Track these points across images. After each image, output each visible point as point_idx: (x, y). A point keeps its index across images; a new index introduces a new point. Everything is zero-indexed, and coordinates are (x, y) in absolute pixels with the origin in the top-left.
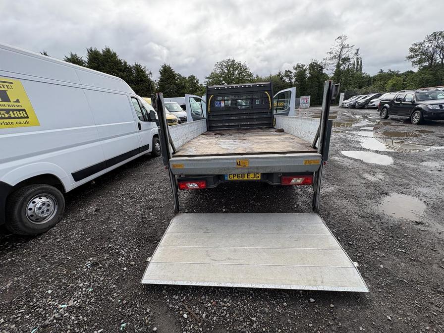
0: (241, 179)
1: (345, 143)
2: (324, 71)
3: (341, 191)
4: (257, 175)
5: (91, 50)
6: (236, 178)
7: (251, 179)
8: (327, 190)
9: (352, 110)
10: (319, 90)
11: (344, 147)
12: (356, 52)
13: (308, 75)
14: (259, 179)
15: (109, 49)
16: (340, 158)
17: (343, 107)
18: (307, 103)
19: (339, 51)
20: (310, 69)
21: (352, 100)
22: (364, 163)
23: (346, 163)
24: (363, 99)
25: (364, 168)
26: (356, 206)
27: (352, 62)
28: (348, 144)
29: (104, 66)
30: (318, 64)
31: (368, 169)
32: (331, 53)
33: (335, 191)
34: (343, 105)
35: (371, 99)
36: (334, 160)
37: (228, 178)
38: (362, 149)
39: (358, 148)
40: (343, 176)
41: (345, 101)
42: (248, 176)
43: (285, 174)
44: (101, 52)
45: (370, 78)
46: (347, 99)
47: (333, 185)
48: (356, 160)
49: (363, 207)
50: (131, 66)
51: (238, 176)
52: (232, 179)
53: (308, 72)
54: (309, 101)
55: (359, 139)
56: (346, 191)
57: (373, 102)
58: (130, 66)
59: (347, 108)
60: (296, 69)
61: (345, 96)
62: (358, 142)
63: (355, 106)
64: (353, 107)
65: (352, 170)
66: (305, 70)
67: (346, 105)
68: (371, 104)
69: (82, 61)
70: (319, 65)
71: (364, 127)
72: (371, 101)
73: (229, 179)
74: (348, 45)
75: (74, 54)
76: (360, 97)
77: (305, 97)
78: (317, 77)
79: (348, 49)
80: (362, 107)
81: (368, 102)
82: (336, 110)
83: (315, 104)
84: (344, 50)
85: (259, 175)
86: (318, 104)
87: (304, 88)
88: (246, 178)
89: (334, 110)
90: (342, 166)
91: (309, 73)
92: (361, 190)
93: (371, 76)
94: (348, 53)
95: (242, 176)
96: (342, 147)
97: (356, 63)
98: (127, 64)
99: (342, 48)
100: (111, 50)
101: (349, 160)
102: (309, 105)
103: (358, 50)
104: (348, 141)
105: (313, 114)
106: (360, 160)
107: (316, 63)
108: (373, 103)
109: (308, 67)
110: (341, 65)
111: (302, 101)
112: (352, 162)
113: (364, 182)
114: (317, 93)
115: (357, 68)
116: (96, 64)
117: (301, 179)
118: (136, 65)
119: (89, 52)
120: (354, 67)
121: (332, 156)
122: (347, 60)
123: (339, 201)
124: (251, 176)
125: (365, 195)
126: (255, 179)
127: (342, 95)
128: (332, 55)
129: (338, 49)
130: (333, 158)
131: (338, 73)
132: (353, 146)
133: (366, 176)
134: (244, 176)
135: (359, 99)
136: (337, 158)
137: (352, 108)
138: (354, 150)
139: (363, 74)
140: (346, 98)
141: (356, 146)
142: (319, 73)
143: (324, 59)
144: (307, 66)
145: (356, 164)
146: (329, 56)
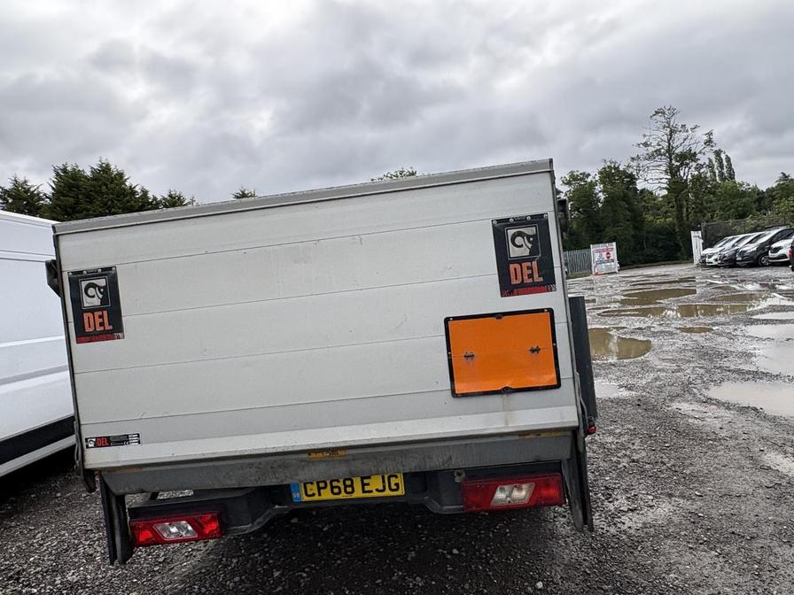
0: (343, 496)
1: (711, 360)
2: (640, 185)
3: (695, 518)
4: (393, 481)
5: (65, 170)
6: (327, 495)
7: (375, 494)
8: (650, 516)
9: (728, 271)
10: (636, 228)
11: (708, 371)
12: (706, 138)
13: (602, 196)
14: (401, 492)
15: (108, 165)
16: (695, 406)
17: (704, 264)
18: (609, 259)
19: (665, 138)
20: (602, 182)
21: (725, 248)
22: (765, 417)
23: (713, 419)
24: (751, 242)
25: (766, 432)
26: (742, 572)
27: (703, 160)
28: (719, 363)
29: (91, 202)
30: (621, 168)
31: (779, 436)
32: (646, 145)
33: (676, 519)
34: (704, 262)
35: (771, 241)
36: (677, 414)
37: (301, 496)
38: (757, 375)
39: (748, 372)
40: (700, 464)
41: (709, 251)
42: (363, 485)
43: (472, 473)
44: (88, 173)
45: (759, 193)
46: (711, 246)
47: (670, 496)
48: (743, 410)
49: (766, 576)
50: (159, 198)
51: (332, 488)
52: (317, 498)
53: (599, 188)
54: (614, 255)
55: (750, 347)
56: (710, 518)
57: (780, 248)
58: (155, 199)
59: (716, 266)
60: (569, 183)
61: (704, 237)
62: (747, 355)
63: (735, 260)
64: (730, 263)
65: (732, 443)
66: (592, 185)
67: (711, 260)
68: (776, 255)
69: (38, 194)
70: (624, 172)
71: (762, 312)
72: (774, 246)
73: (306, 499)
74: (683, 126)
75: (21, 179)
76: (743, 238)
77: (601, 246)
78: (625, 198)
79: (685, 134)
80: (755, 261)
81: (764, 249)
82: (690, 274)
83: (634, 262)
84: (676, 136)
85: (400, 480)
86: (640, 262)
87: (598, 226)
88: (358, 493)
89: (683, 273)
90: (699, 429)
91: (603, 192)
92: (758, 510)
93: (763, 188)
94: (687, 143)
95: (346, 486)
96: (703, 371)
97: (716, 164)
98: (150, 195)
99: (671, 132)
100: (112, 167)
101: (722, 412)
102: (615, 265)
103: (710, 134)
104: (719, 355)
105: (628, 287)
106: (755, 409)
107: (617, 169)
108: (780, 252)
109: (597, 178)
110: (678, 167)
111: (597, 255)
112: (728, 415)
113: (765, 481)
114: (634, 236)
115: (721, 174)
116: (72, 200)
117: (524, 486)
118: (170, 196)
119: (58, 174)
120: (714, 173)
121: (671, 401)
122: (687, 157)
123: (688, 557)
124: (375, 483)
125: (771, 529)
126: (388, 493)
127: (696, 238)
128: (651, 149)
129: (663, 134)
130: (675, 405)
131: (676, 186)
132: (732, 367)
133: (774, 459)
134: (352, 486)
135: (741, 245)
136: (685, 407)
137: (731, 267)
138: (735, 380)
139: (741, 185)
140: (708, 243)
141: (742, 367)
142: (627, 189)
143: (633, 159)
144: (594, 175)
145: (742, 423)
146: (643, 151)
